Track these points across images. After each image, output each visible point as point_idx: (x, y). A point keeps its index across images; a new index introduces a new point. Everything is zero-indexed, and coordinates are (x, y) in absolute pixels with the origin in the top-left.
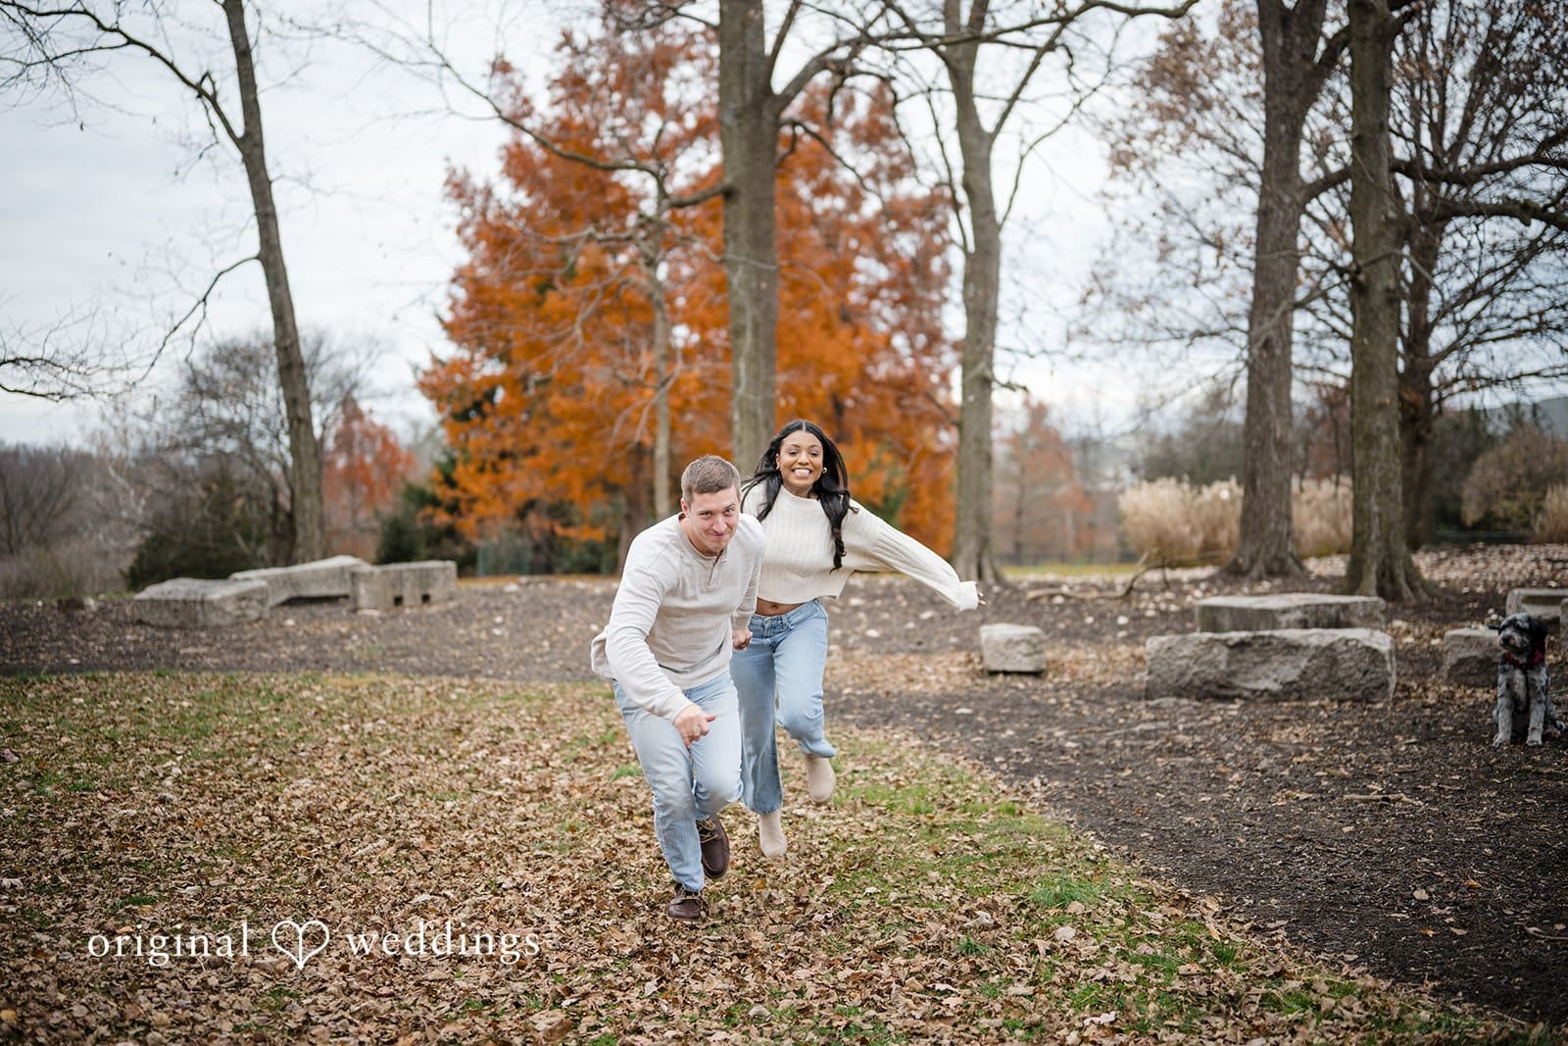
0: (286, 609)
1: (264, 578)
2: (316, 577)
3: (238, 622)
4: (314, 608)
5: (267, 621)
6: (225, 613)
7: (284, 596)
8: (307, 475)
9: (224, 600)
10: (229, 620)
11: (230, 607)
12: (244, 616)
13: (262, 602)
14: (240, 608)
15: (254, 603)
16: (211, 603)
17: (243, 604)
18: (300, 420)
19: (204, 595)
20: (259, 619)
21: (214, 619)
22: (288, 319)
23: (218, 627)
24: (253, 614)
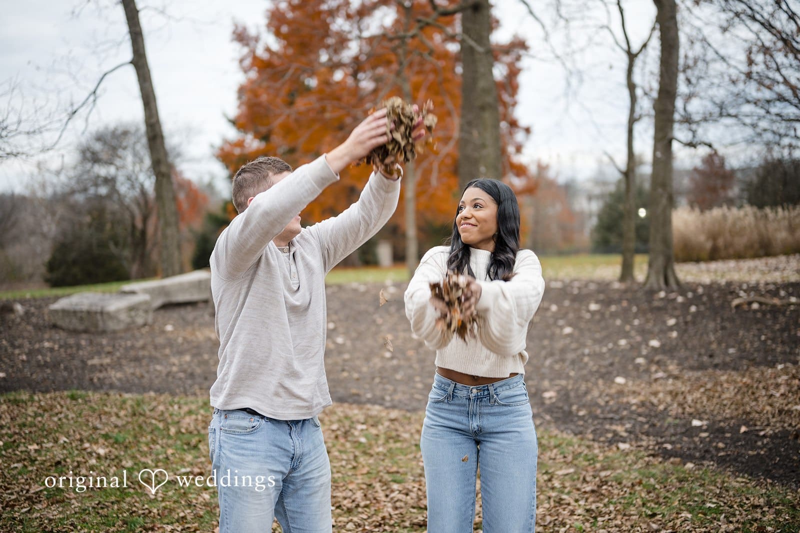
0: (162, 312)
1: (146, 291)
2: (182, 288)
3: (129, 328)
4: (183, 311)
5: (151, 326)
6: (119, 321)
7: (159, 302)
9: (118, 311)
10: (122, 326)
11: (123, 317)
12: (133, 322)
13: (146, 311)
14: (131, 317)
15: (141, 313)
16: (108, 314)
17: (133, 313)
18: (162, 175)
19: (102, 308)
20: (145, 325)
21: (112, 325)
22: (153, 104)
23: (114, 332)
24: (140, 321)
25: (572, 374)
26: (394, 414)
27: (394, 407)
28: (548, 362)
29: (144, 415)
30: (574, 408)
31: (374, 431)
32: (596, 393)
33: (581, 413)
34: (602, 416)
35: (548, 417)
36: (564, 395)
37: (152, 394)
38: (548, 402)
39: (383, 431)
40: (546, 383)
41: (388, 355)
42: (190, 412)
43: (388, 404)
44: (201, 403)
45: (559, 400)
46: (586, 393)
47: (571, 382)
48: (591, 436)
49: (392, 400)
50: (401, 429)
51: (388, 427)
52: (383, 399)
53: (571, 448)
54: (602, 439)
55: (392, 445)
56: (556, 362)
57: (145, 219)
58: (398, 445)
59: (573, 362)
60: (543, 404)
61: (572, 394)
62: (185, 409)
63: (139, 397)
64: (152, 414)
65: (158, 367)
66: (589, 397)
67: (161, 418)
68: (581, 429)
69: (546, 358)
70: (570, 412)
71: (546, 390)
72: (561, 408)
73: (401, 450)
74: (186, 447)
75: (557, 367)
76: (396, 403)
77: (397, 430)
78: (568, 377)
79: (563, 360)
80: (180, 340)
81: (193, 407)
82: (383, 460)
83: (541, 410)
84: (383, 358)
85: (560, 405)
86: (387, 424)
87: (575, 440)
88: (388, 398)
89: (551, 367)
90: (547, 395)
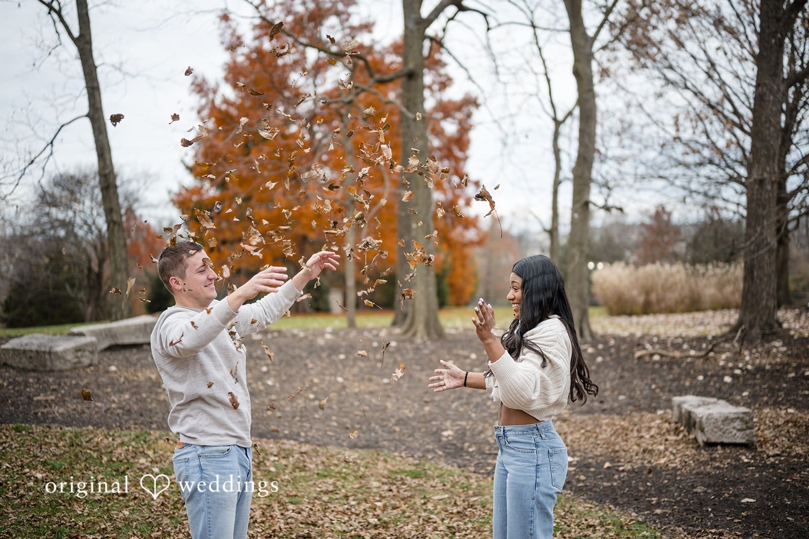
0: (108, 354)
1: (93, 333)
2: (128, 331)
3: (74, 368)
4: (127, 353)
5: (96, 366)
6: (66, 361)
7: (106, 344)
8: (119, 259)
9: (66, 351)
10: (68, 366)
11: (70, 357)
12: (80, 362)
13: (92, 353)
14: (77, 357)
15: (87, 353)
16: (56, 353)
17: (79, 354)
18: (115, 223)
19: (51, 347)
20: (90, 365)
21: (59, 365)
22: (107, 156)
23: (61, 371)
24: (86, 361)
25: (473, 415)
26: (305, 448)
27: (307, 442)
28: (454, 405)
29: (80, 446)
30: (467, 444)
31: (284, 462)
32: (489, 433)
33: (471, 450)
34: (488, 452)
35: (440, 453)
36: (461, 435)
37: (90, 427)
38: (444, 439)
39: (292, 462)
40: (448, 424)
41: (312, 396)
42: (122, 444)
43: (302, 440)
44: (133, 436)
45: (455, 438)
46: (481, 432)
47: (471, 422)
48: (472, 469)
49: (307, 436)
50: (308, 460)
51: (298, 458)
52: (299, 435)
53: (451, 478)
54: (482, 471)
55: (297, 474)
56: (462, 405)
57: (101, 262)
58: (303, 474)
59: (477, 405)
60: (440, 441)
61: (468, 433)
62: (119, 441)
63: (78, 430)
64: (88, 445)
65: (99, 404)
66: (482, 436)
67: (96, 448)
68: (466, 462)
69: (453, 402)
70: (462, 449)
71: (446, 430)
72: (455, 445)
73: (305, 479)
74: (114, 473)
75: (461, 409)
76: (309, 438)
77: (304, 461)
78: (470, 418)
79: (468, 404)
80: (122, 380)
81: (126, 439)
82: (286, 486)
83: (436, 446)
84: (307, 398)
85: (455, 442)
86: (297, 456)
87: (458, 471)
88: (303, 434)
89: (456, 410)
90: (445, 433)
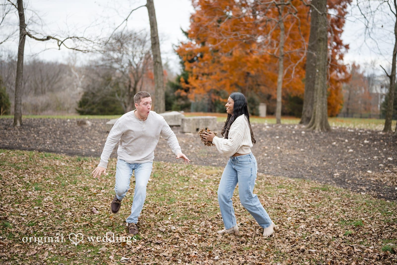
25: (349, 168)
26: (268, 176)
27: (268, 174)
28: (338, 163)
30: (346, 180)
31: (260, 181)
32: (357, 175)
33: (349, 182)
34: (357, 183)
35: (334, 182)
36: (344, 175)
38: (335, 177)
39: (264, 181)
40: (336, 170)
43: (266, 173)
45: (340, 177)
46: (353, 175)
47: (347, 171)
48: (350, 190)
49: (267, 171)
50: (271, 181)
51: (266, 180)
52: (264, 171)
54: (355, 191)
55: (267, 186)
56: (342, 163)
58: (270, 186)
59: (350, 163)
60: (333, 177)
61: (347, 175)
66: (354, 177)
68: (347, 187)
69: (338, 161)
70: (344, 181)
71: (336, 173)
72: (341, 179)
73: (271, 188)
75: (342, 165)
76: (269, 172)
77: (269, 182)
78: (347, 169)
79: (346, 162)
82: (264, 190)
83: (331, 179)
85: (341, 178)
86: (265, 179)
87: (343, 190)
88: (266, 170)
89: (340, 165)
90: (335, 174)
